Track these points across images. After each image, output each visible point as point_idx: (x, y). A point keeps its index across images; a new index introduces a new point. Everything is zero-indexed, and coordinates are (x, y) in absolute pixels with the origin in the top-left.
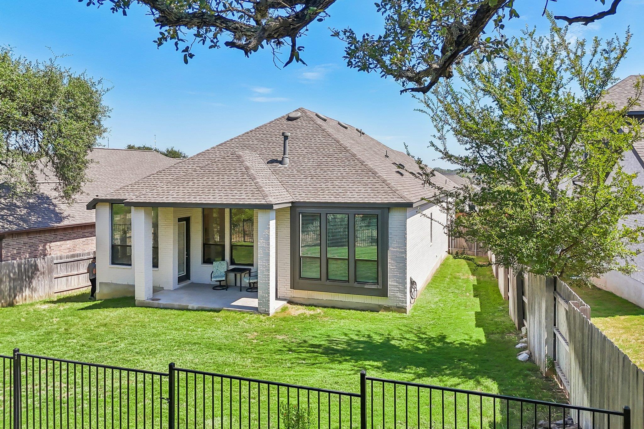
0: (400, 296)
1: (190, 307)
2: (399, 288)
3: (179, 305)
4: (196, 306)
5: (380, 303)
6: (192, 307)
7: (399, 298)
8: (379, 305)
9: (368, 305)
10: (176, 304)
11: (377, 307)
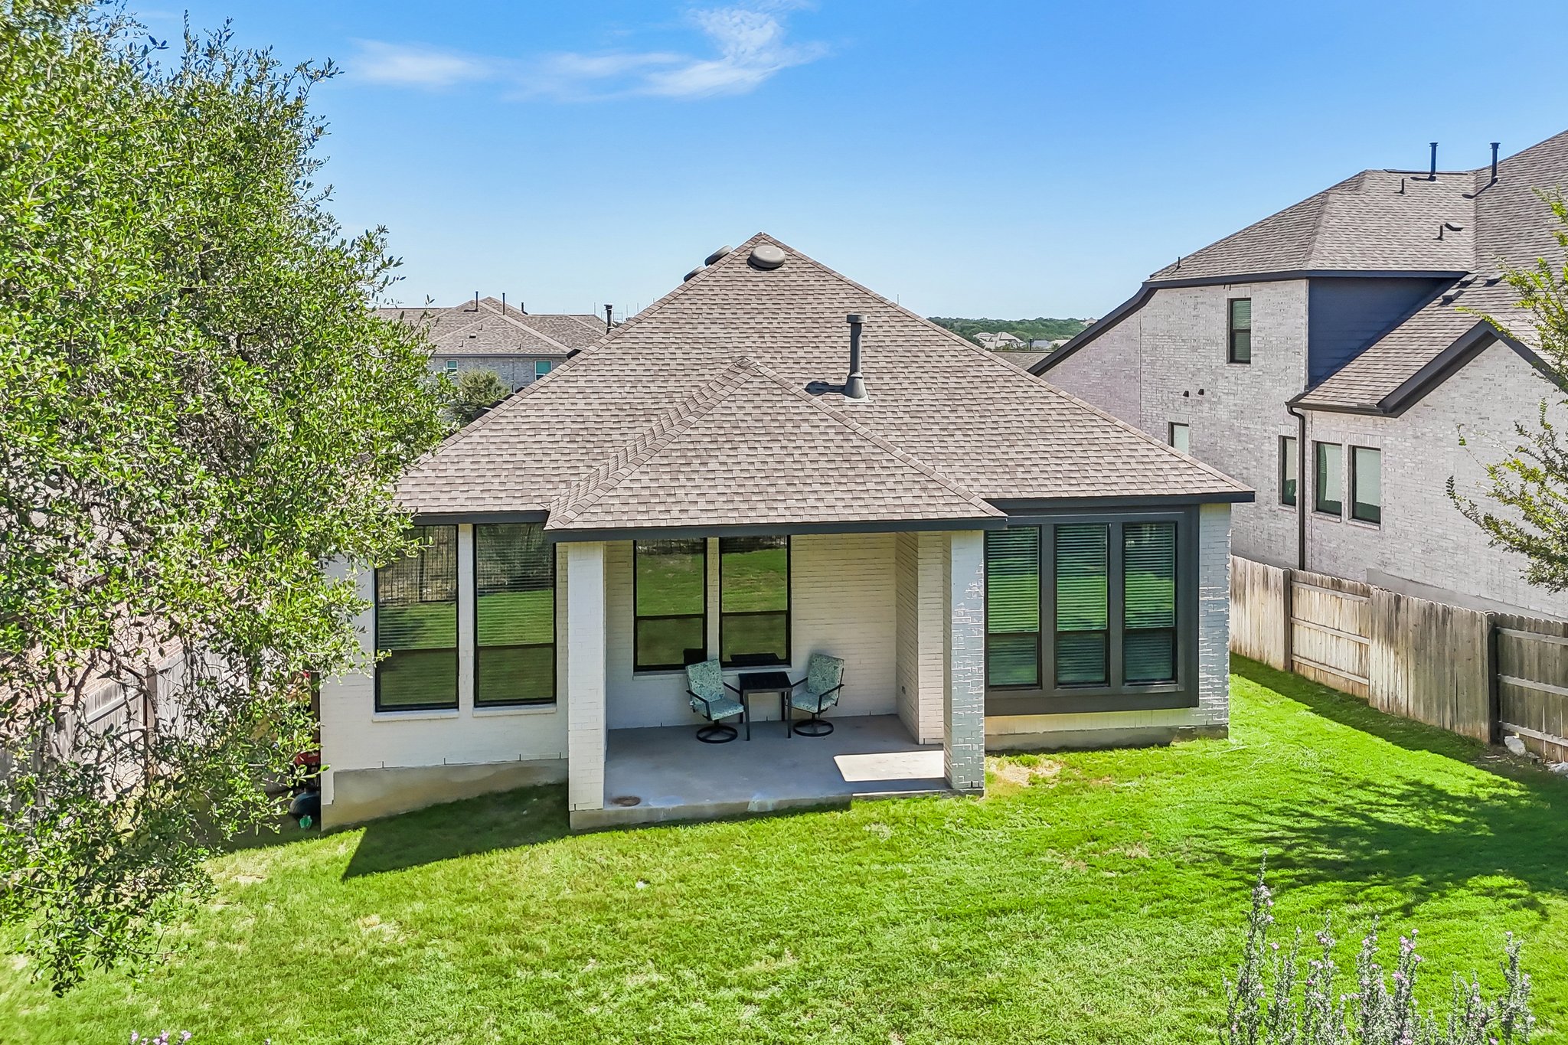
0: (1215, 702)
1: (753, 807)
2: (1213, 684)
3: (717, 806)
4: (770, 802)
5: (1170, 725)
6: (761, 805)
7: (1213, 706)
8: (1169, 729)
9: (1143, 732)
10: (708, 803)
11: (1165, 732)
